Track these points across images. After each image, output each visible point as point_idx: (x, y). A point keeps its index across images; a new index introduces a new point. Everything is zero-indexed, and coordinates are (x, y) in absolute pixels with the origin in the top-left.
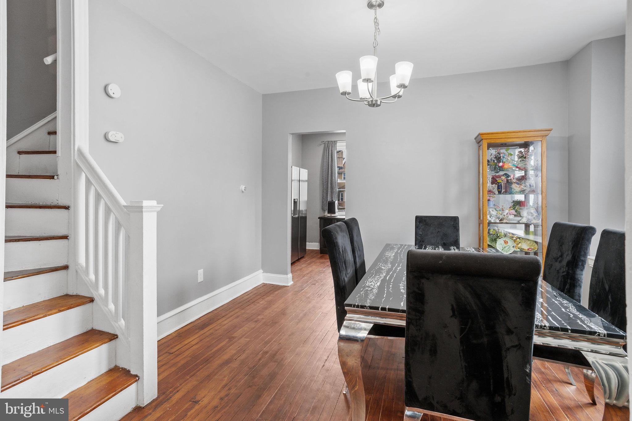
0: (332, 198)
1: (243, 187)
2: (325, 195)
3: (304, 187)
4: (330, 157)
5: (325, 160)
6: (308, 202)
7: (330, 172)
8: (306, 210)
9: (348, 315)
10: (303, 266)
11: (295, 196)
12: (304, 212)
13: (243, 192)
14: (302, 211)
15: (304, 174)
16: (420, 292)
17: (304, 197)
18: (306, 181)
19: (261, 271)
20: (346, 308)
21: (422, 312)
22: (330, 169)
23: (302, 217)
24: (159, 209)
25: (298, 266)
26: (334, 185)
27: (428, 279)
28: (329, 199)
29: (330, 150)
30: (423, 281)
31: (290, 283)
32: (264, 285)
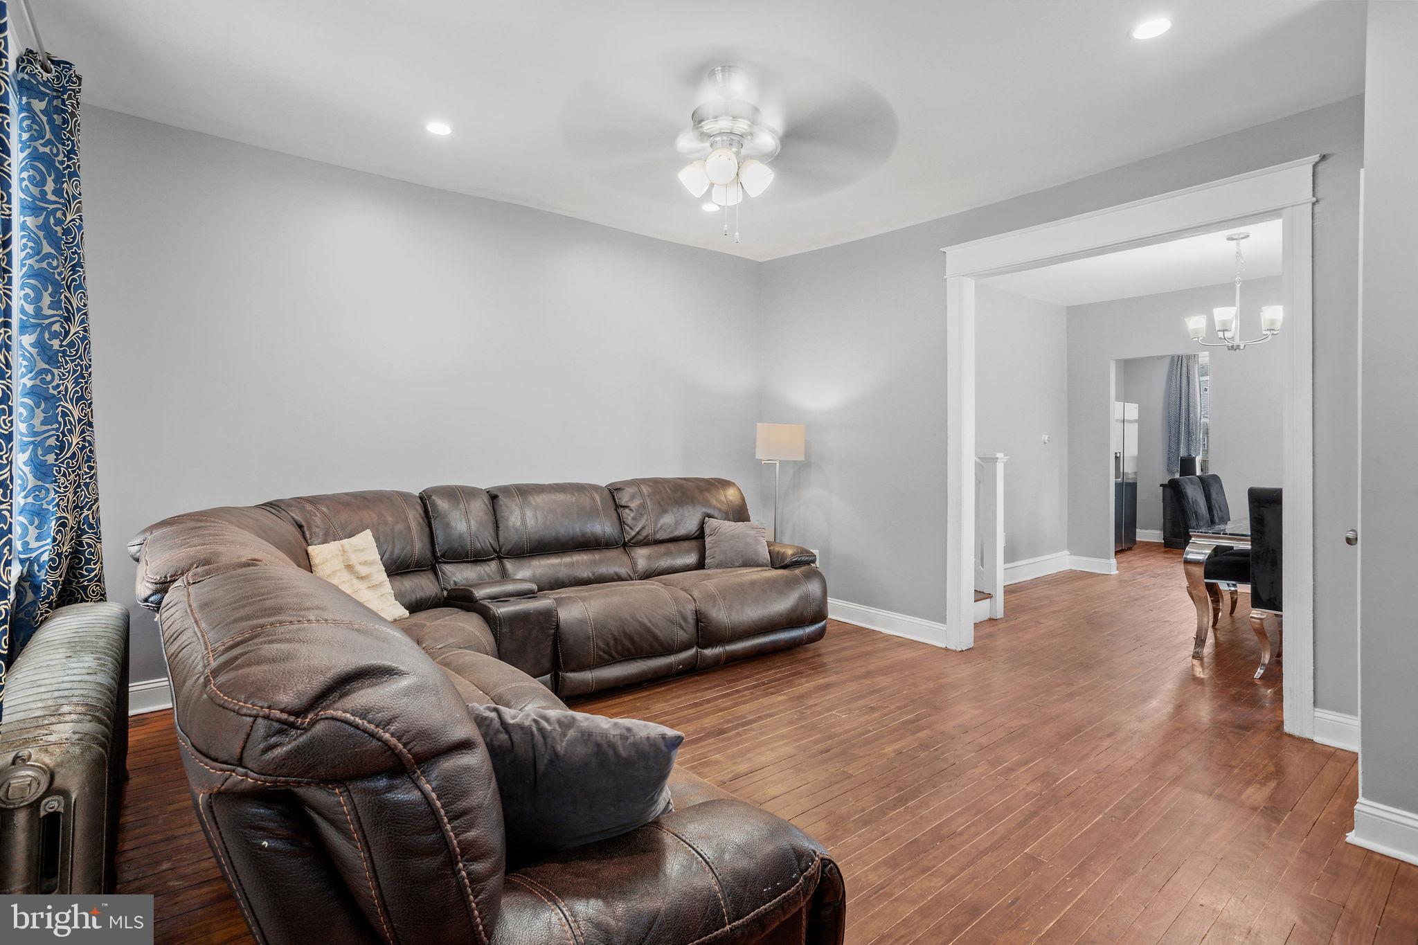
0: (1189, 450)
1: (1045, 438)
2: (1174, 446)
3: (1132, 431)
4: (1184, 377)
5: (1174, 384)
6: (1139, 459)
7: (1184, 403)
8: (1136, 473)
9: (1193, 539)
10: (1133, 558)
11: (1115, 448)
12: (1131, 476)
13: (1045, 443)
14: (1128, 473)
15: (1132, 411)
16: (1260, 517)
17: (1132, 450)
18: (1136, 421)
19: (1067, 552)
20: (1191, 533)
21: (1263, 533)
22: (1183, 399)
23: (1128, 484)
24: (1005, 460)
25: (1124, 557)
26: (1193, 427)
27: (1266, 508)
28: (1183, 453)
29: (1184, 365)
30: (1262, 509)
31: (1115, 572)
32: (1072, 571)
